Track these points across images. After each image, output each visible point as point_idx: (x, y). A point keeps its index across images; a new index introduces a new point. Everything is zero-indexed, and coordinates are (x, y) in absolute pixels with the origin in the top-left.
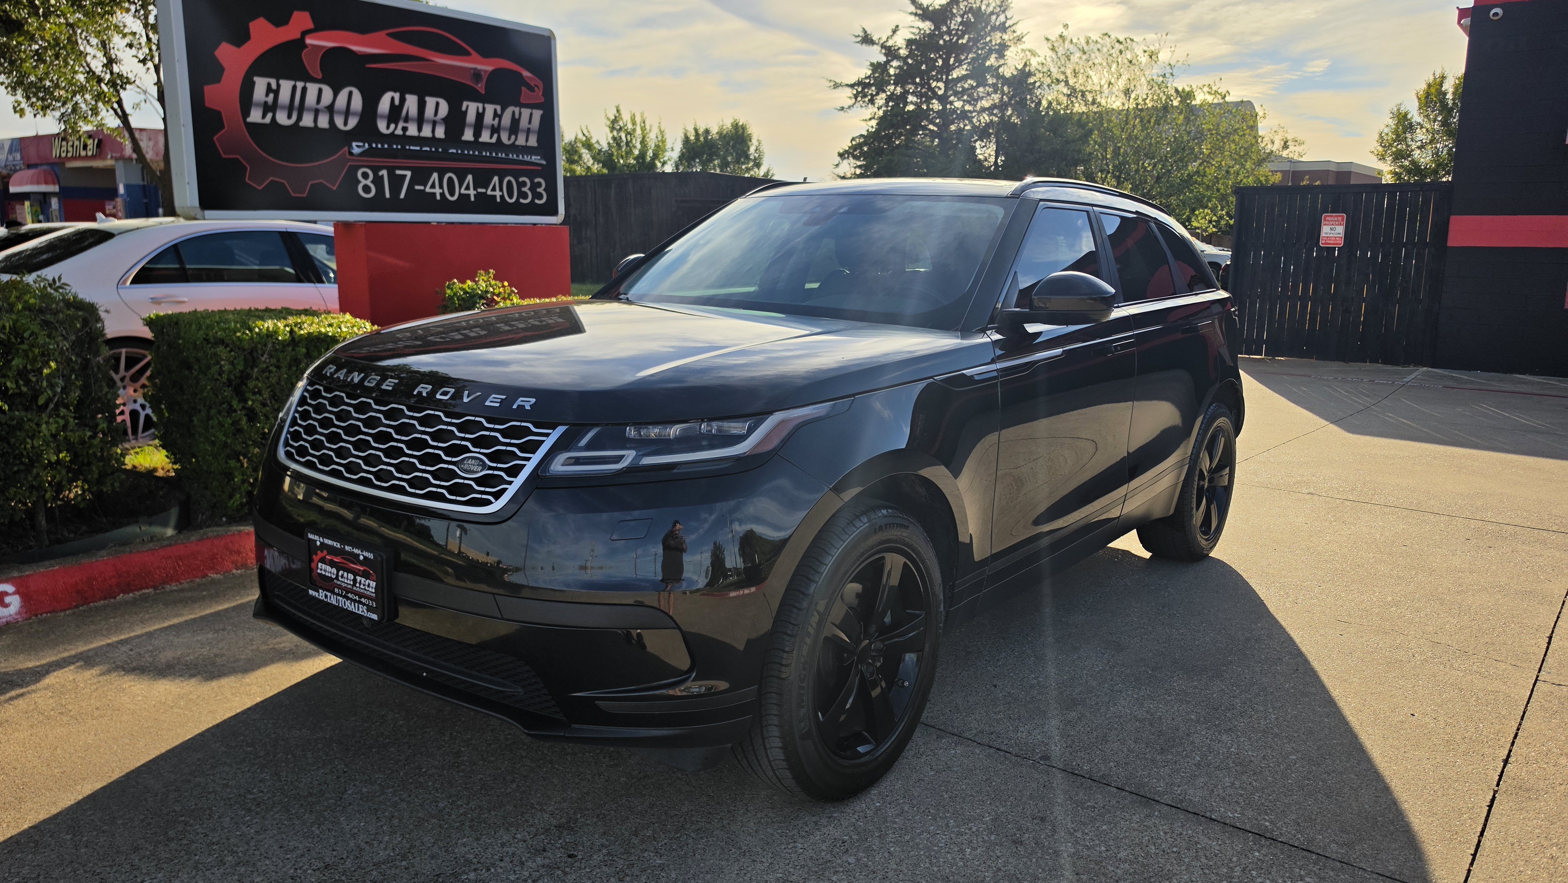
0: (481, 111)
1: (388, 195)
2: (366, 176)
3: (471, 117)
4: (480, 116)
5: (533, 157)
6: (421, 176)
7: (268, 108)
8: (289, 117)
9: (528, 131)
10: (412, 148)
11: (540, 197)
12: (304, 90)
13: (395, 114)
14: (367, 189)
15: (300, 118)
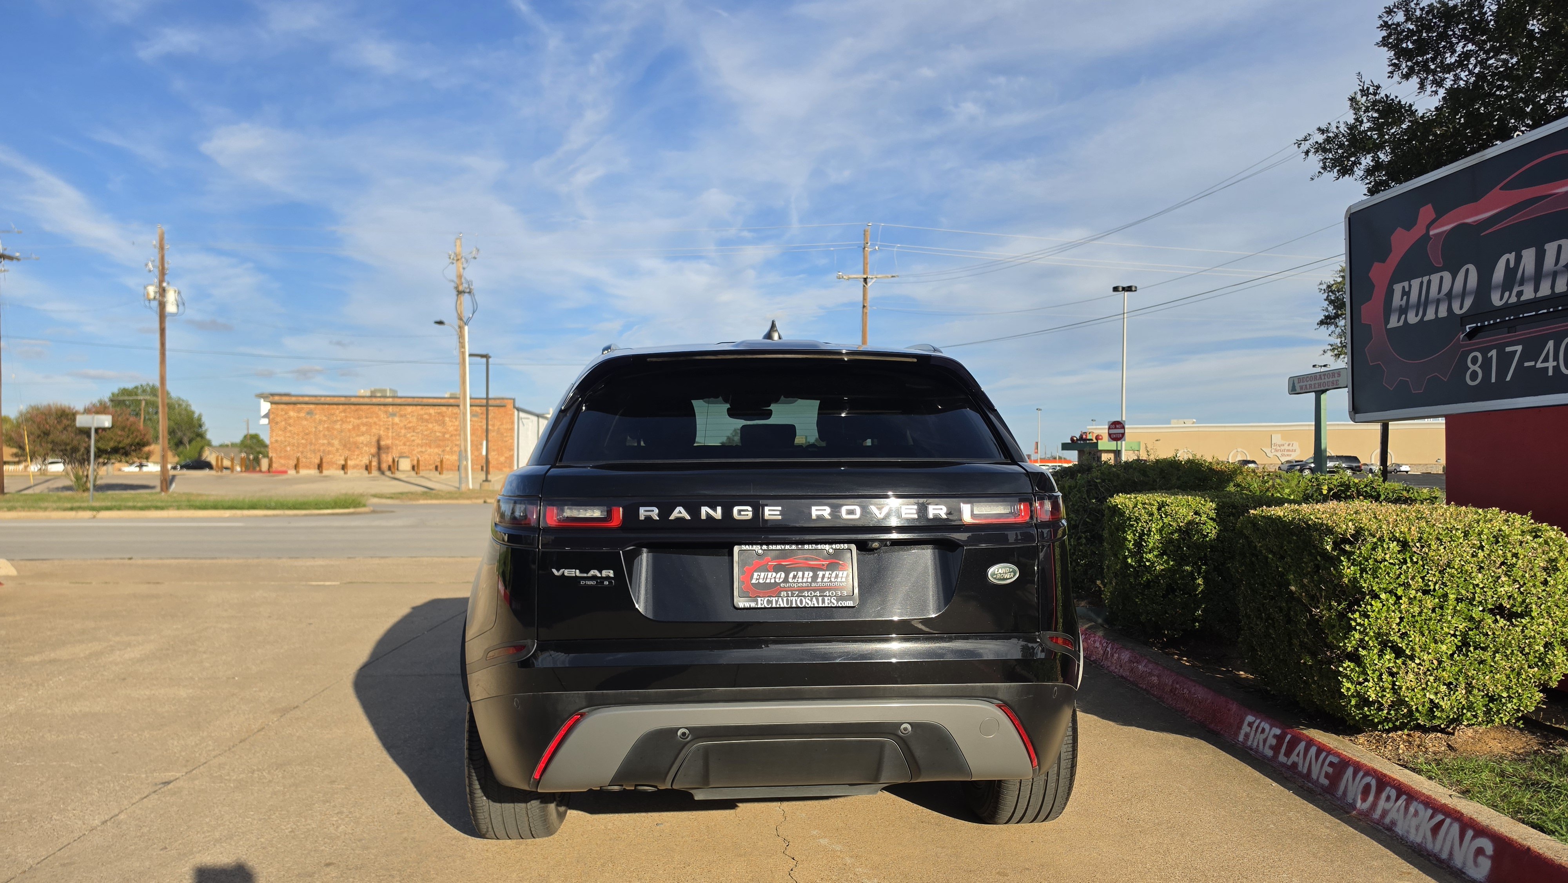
1: (1493, 380)
2: (1475, 361)
6: (1533, 350)
7: (1403, 311)
8: (1417, 315)
10: (1525, 315)
12: (1429, 282)
13: (1511, 278)
14: (1474, 375)
15: (1424, 314)
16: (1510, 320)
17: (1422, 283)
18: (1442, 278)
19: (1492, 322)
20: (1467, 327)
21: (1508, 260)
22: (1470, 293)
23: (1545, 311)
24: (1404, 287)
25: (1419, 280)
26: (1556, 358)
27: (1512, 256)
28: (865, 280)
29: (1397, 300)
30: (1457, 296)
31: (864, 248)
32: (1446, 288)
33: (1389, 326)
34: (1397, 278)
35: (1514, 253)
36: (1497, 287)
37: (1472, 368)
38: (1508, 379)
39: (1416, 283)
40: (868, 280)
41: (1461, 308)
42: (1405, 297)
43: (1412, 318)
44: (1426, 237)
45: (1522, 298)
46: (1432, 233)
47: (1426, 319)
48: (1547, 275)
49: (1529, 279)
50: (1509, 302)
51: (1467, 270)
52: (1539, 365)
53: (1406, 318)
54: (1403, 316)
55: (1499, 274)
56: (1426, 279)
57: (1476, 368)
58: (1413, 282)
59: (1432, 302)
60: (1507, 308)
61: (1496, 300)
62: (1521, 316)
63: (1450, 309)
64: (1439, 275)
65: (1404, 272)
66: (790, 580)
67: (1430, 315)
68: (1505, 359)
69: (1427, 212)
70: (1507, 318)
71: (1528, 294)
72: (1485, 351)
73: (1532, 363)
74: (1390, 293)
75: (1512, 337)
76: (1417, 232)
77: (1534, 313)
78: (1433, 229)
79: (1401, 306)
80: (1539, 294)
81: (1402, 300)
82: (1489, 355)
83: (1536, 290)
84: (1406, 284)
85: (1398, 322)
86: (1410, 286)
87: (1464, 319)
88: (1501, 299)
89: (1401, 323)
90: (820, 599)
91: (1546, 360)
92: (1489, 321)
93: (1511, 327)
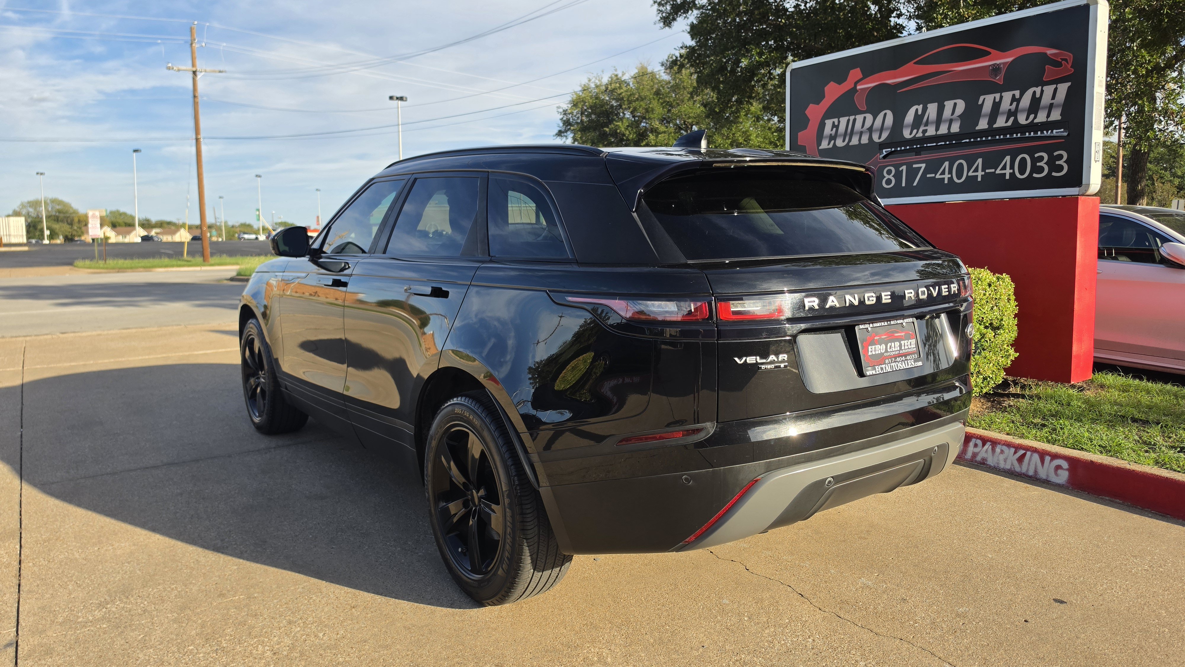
0: (997, 100)
1: (904, 185)
2: (889, 172)
3: (987, 108)
4: (996, 106)
5: (1055, 131)
7: (832, 138)
8: (844, 141)
9: (1051, 107)
10: (928, 145)
11: (1060, 168)
12: (855, 120)
13: (918, 121)
14: (889, 182)
15: (850, 140)
16: (917, 148)
17: (849, 120)
18: (865, 118)
19: (903, 148)
20: (884, 151)
21: (917, 110)
22: (887, 129)
23: (943, 143)
24: (834, 122)
25: (847, 118)
26: (950, 172)
27: (920, 108)
29: (828, 130)
30: (876, 130)
31: (191, 44)
32: (868, 124)
33: (820, 148)
34: (829, 114)
35: (921, 105)
36: (907, 126)
37: (887, 177)
38: (915, 184)
39: (843, 120)
41: (880, 138)
42: (834, 129)
43: (840, 143)
44: (854, 90)
45: (926, 134)
46: (858, 87)
47: (851, 144)
48: (945, 121)
49: (932, 123)
50: (917, 136)
51: (885, 114)
52: (938, 176)
53: (835, 143)
54: (832, 142)
55: (910, 117)
56: (852, 118)
58: (841, 119)
59: (857, 133)
60: (914, 141)
61: (907, 134)
62: (925, 145)
63: (870, 138)
64: (863, 115)
65: (835, 111)
66: (889, 350)
67: (855, 141)
68: (912, 173)
69: (855, 73)
70: (915, 147)
71: (931, 131)
72: (897, 167)
73: (933, 175)
74: (822, 126)
75: (919, 158)
76: (847, 86)
77: (935, 144)
78: (860, 85)
79: (831, 134)
80: (939, 133)
81: (832, 130)
82: (901, 169)
83: (937, 129)
84: (836, 120)
85: (829, 144)
86: (839, 122)
88: (911, 134)
89: (831, 146)
90: (906, 362)
91: (943, 173)
92: (901, 147)
93: (918, 152)
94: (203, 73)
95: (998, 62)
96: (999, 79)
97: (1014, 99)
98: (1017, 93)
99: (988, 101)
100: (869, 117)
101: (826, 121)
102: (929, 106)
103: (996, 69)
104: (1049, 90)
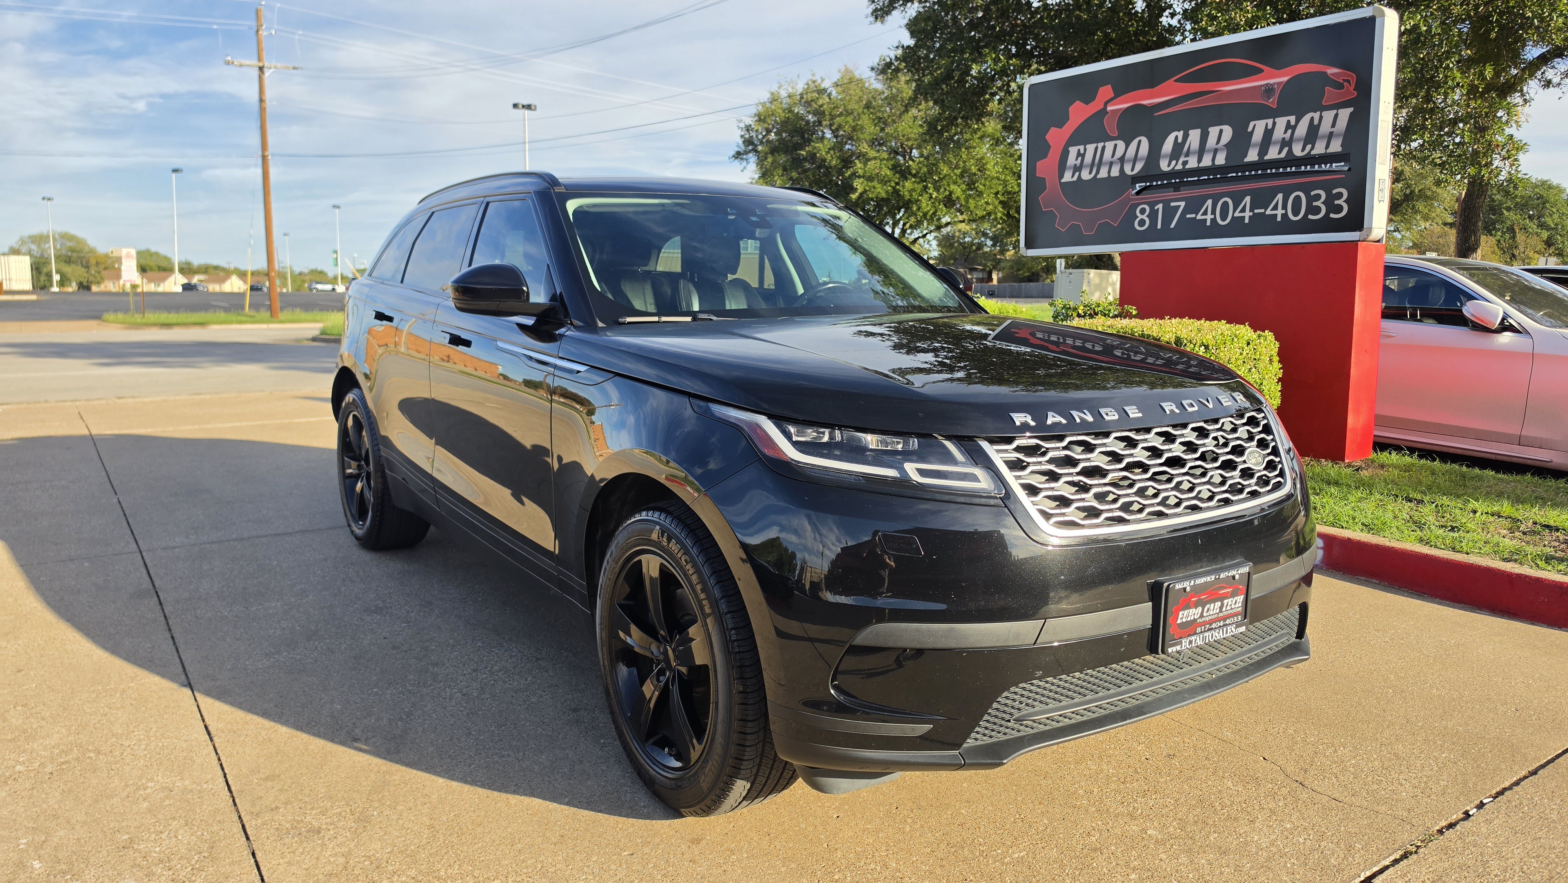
16: (1175, 182)
17: (1097, 148)
18: (1116, 145)
21: (1177, 137)
23: (1206, 177)
24: (1079, 150)
25: (1094, 145)
26: (1213, 212)
27: (1180, 134)
28: (261, 69)
32: (1119, 153)
35: (1182, 132)
36: (1165, 156)
37: (1140, 217)
39: (1091, 148)
40: (265, 70)
41: (1132, 170)
42: (1080, 158)
43: (1086, 175)
44: (1104, 111)
46: (1109, 108)
48: (1209, 151)
49: (1194, 153)
50: (1176, 168)
51: (1140, 141)
52: (1199, 217)
54: (1077, 174)
56: (1100, 145)
57: (1144, 217)
58: (1088, 146)
60: (1173, 174)
61: (1164, 166)
62: (1185, 180)
63: (1122, 170)
64: (1114, 143)
68: (1169, 213)
70: (1173, 181)
71: (1192, 163)
73: (1194, 216)
75: (1178, 195)
76: (1095, 106)
78: (1111, 105)
79: (1075, 165)
80: (1202, 165)
81: (1077, 159)
82: (1156, 208)
83: (1199, 161)
84: (1082, 148)
86: (1085, 150)
87: (1135, 179)
89: (1075, 178)
92: (1157, 182)
93: (1176, 187)
94: (272, 70)
95: (1272, 81)
96: (1272, 102)
97: (1288, 126)
98: (1292, 119)
99: (1258, 128)
100: (1121, 144)
101: (1071, 149)
102: (1191, 132)
103: (1269, 90)
104: (1329, 115)
